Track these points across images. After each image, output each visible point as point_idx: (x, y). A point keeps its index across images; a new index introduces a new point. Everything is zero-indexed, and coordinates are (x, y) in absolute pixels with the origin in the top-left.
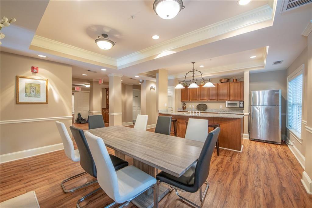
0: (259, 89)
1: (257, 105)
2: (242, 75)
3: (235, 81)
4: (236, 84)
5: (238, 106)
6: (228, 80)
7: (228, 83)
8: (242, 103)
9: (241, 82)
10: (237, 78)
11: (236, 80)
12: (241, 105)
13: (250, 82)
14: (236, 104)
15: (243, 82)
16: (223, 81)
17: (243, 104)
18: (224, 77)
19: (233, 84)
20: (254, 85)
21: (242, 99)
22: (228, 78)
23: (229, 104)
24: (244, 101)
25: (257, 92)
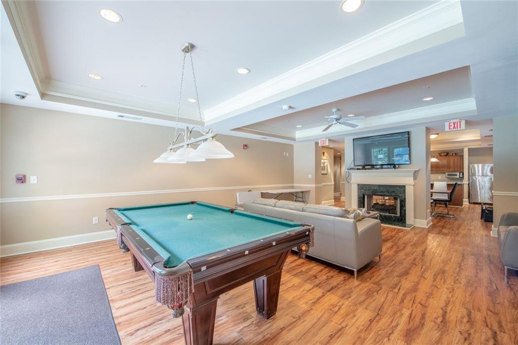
0: (478, 163)
1: (477, 175)
2: (462, 150)
3: (454, 155)
4: (456, 158)
5: (458, 177)
6: (447, 154)
7: (448, 156)
8: (461, 174)
9: (460, 156)
10: (456, 152)
11: (456, 154)
12: (461, 176)
13: (469, 155)
14: (456, 175)
15: (463, 156)
16: (443, 154)
17: (463, 175)
18: (443, 152)
19: (453, 157)
20: (473, 158)
21: (461, 171)
22: (447, 152)
23: (448, 175)
24: (463, 173)
25: (476, 165)
